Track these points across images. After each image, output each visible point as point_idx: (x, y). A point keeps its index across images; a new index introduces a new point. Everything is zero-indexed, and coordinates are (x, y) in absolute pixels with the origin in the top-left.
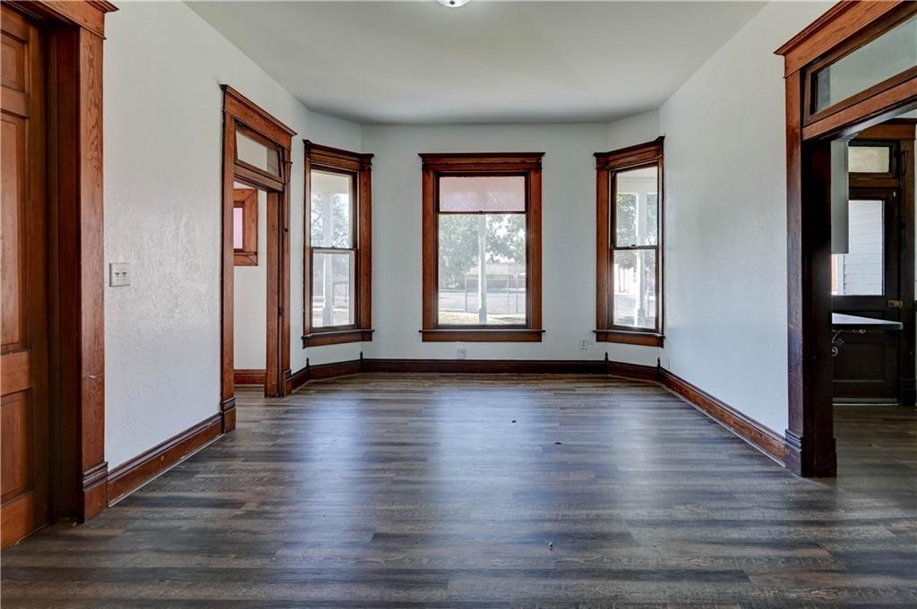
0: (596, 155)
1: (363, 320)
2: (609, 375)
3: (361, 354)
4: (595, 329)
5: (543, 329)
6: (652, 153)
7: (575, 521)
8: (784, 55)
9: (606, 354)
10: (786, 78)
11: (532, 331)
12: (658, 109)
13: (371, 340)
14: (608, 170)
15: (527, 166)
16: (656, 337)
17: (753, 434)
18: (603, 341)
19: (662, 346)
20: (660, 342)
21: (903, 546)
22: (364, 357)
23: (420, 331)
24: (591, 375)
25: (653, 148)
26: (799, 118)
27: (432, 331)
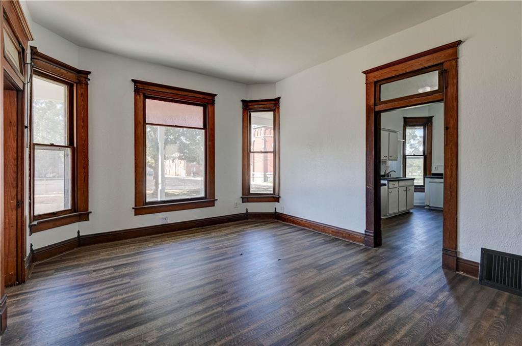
0: (243, 101)
2: (249, 220)
3: (79, 232)
4: (242, 196)
5: (216, 198)
6: (273, 105)
8: (366, 74)
9: (247, 209)
10: (366, 84)
12: (275, 83)
13: (88, 220)
14: (248, 110)
16: (275, 197)
17: (344, 235)
18: (245, 202)
19: (278, 202)
20: (277, 199)
22: (81, 234)
23: (133, 208)
24: (240, 221)
25: (273, 102)
26: (373, 102)
27: (142, 206)
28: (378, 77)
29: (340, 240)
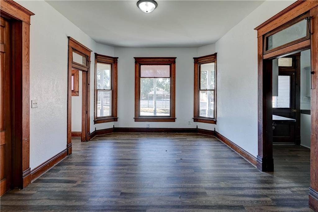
0: (194, 58)
1: (114, 114)
2: (198, 133)
3: (114, 126)
4: (193, 117)
5: (176, 117)
6: (213, 58)
7: (188, 188)
8: (257, 30)
9: (197, 126)
10: (258, 38)
11: (172, 118)
12: (215, 43)
13: (117, 121)
14: (198, 63)
15: (171, 62)
16: (214, 121)
17: (246, 156)
18: (196, 122)
19: (216, 124)
20: (215, 122)
21: (295, 197)
22: (115, 127)
23: (134, 118)
24: (192, 133)
25: (213, 57)
26: (262, 52)
27: (138, 118)
28: (264, 32)
29: (243, 158)
